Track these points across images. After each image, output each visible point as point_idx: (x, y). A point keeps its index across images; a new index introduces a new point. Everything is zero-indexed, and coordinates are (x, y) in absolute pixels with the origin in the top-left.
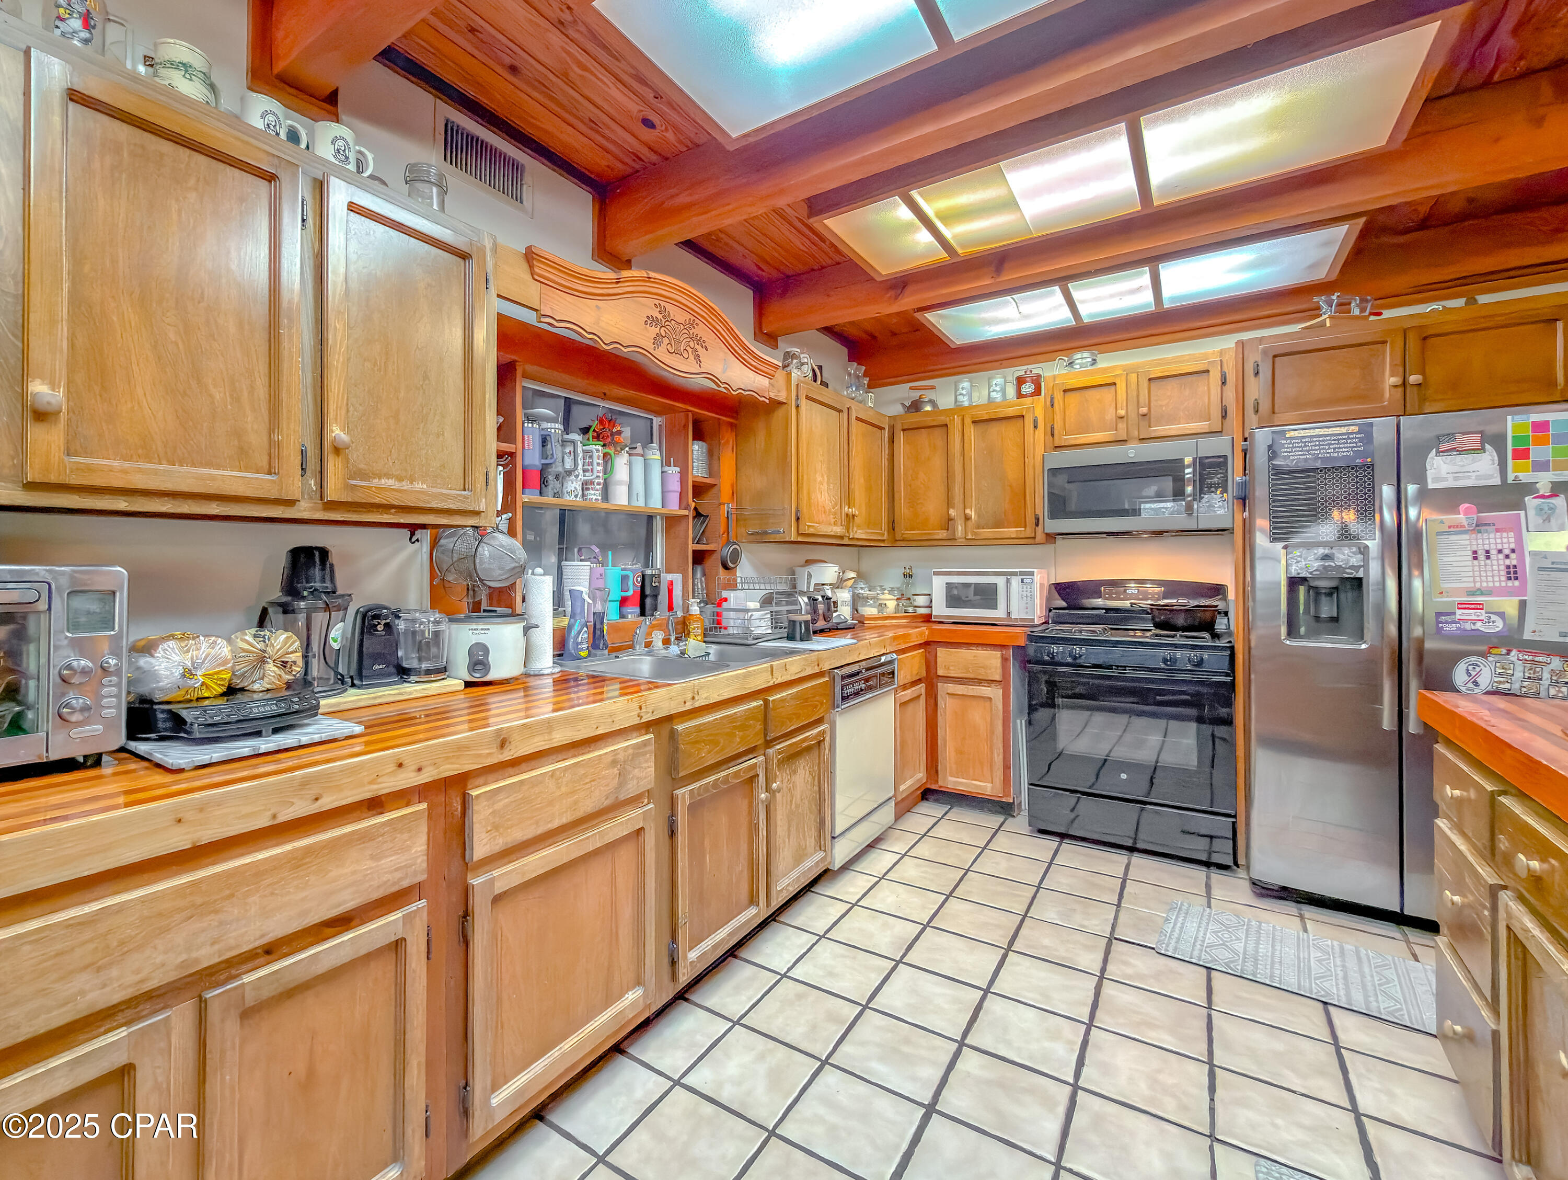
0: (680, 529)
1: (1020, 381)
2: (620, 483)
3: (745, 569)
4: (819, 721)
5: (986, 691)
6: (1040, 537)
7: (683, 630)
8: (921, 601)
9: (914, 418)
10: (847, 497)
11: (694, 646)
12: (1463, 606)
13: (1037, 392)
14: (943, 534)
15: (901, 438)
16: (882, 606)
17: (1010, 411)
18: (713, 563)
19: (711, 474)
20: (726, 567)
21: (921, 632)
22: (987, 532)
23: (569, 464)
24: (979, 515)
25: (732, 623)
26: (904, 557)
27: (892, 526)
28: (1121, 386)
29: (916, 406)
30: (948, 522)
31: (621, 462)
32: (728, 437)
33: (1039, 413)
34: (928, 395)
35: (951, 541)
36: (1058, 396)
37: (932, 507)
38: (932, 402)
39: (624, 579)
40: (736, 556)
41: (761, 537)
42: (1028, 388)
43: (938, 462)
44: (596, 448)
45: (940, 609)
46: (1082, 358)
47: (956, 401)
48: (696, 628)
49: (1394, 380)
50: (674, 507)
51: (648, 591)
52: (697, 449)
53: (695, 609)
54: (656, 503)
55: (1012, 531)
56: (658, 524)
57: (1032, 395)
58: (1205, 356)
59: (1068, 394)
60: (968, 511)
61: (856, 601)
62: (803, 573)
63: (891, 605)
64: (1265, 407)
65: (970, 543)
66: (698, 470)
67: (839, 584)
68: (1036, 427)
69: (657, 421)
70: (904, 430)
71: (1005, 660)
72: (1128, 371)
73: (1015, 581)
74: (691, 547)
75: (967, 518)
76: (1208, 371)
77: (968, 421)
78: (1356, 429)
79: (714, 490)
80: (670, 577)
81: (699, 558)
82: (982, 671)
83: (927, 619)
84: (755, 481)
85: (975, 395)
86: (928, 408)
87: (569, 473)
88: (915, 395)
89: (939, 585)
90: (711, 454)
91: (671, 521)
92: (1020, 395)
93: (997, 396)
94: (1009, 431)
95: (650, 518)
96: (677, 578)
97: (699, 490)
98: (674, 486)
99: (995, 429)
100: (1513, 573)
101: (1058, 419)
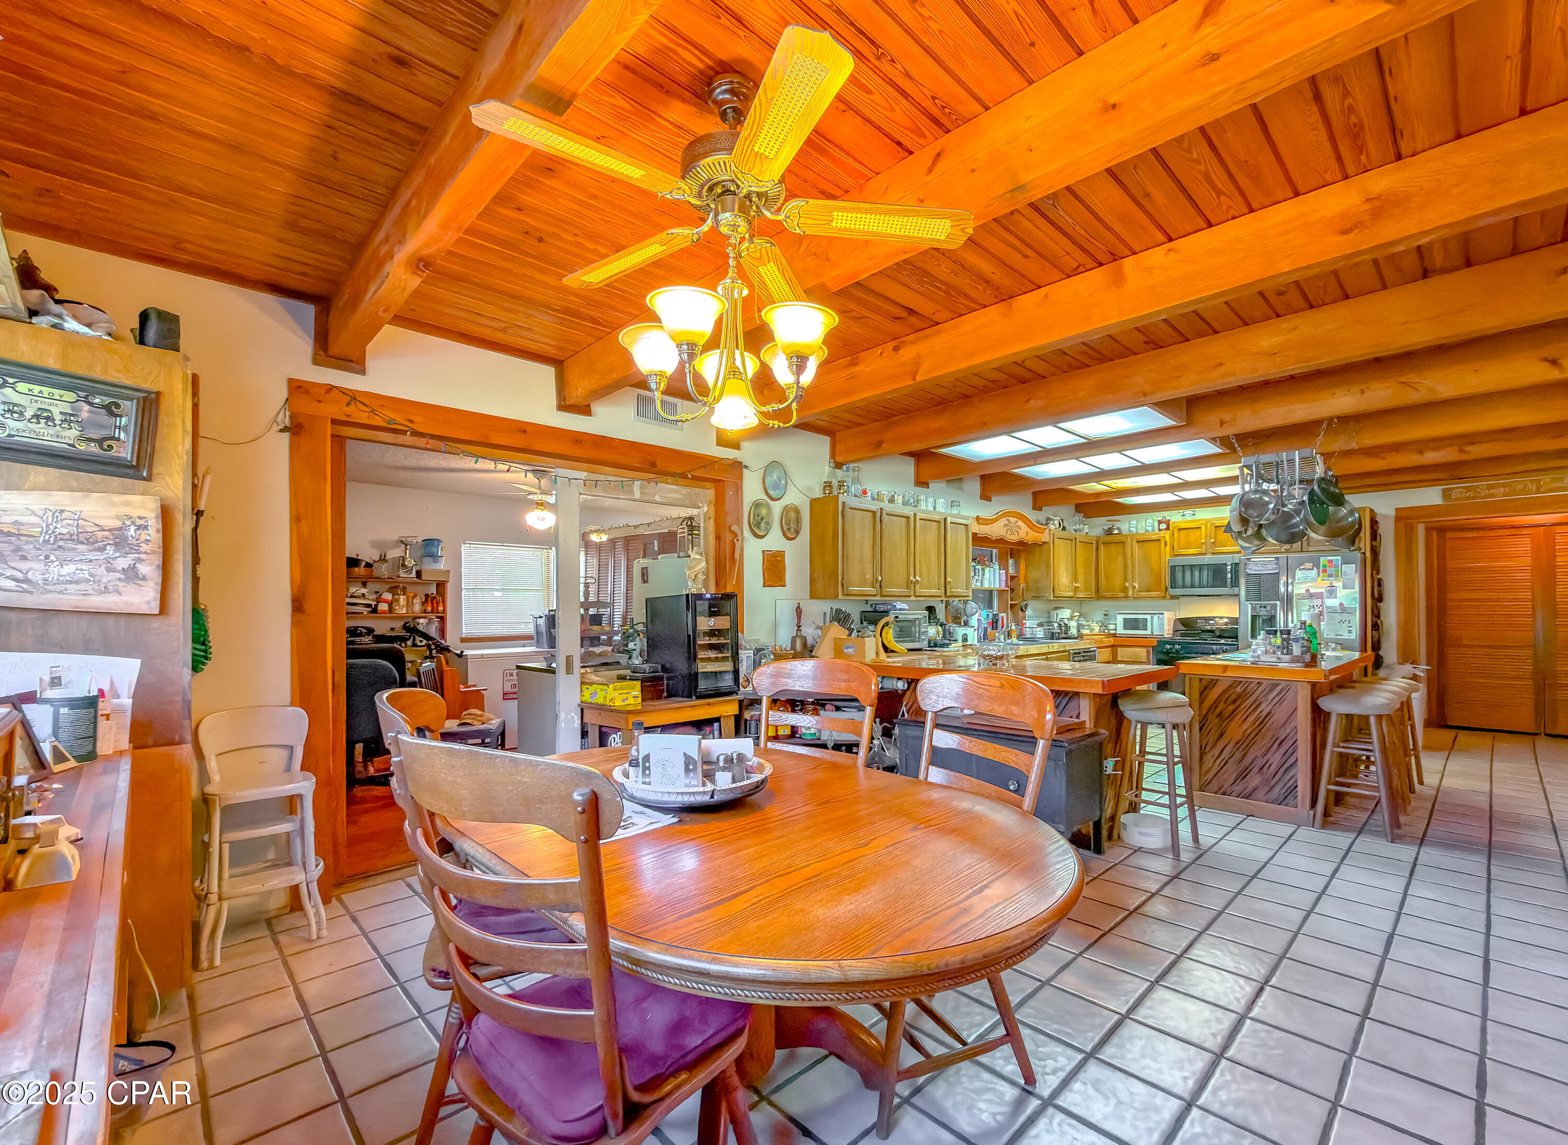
0: (1005, 595)
1: (1160, 522)
2: (986, 579)
3: (1029, 612)
6: (1168, 596)
7: (1009, 635)
8: (1112, 627)
9: (1109, 537)
10: (1075, 578)
11: (1015, 640)
13: (1168, 528)
14: (1122, 595)
15: (1102, 547)
16: (1092, 630)
17: (1154, 537)
18: (1018, 609)
19: (1016, 572)
20: (1022, 610)
21: (1112, 641)
22: (1143, 594)
24: (1140, 586)
26: (1104, 605)
27: (1097, 590)
28: (1203, 528)
29: (1109, 532)
30: (1125, 589)
31: (987, 570)
32: (1023, 555)
33: (1167, 539)
34: (1118, 525)
35: (1127, 597)
36: (1176, 532)
37: (1118, 581)
38: (1118, 528)
39: (988, 615)
40: (1026, 606)
41: (1036, 598)
42: (1164, 526)
43: (1120, 559)
44: (980, 567)
45: (1121, 630)
46: (1188, 512)
47: (1129, 530)
48: (1014, 635)
50: (1003, 587)
51: (995, 620)
52: (1011, 563)
53: (1014, 627)
54: (997, 586)
55: (1155, 594)
56: (995, 594)
57: (1165, 529)
59: (1181, 531)
60: (1134, 584)
61: (1079, 627)
62: (1054, 613)
63: (1097, 629)
65: (1135, 599)
66: (1011, 571)
67: (1071, 619)
68: (1166, 546)
69: (994, 551)
70: (1103, 544)
71: (1148, 652)
72: (1208, 521)
73: (1156, 617)
74: (1010, 602)
75: (1134, 587)
77: (1134, 541)
78: (1273, 559)
79: (1017, 578)
80: (1001, 615)
81: (1012, 607)
82: (1139, 658)
83: (1114, 635)
84: (1034, 574)
85: (1139, 526)
86: (1116, 532)
88: (1110, 524)
89: (1120, 619)
90: (1017, 564)
91: (1001, 592)
92: (1160, 530)
93: (1150, 528)
94: (1153, 548)
95: (992, 592)
96: (1004, 615)
97: (1012, 578)
98: (1004, 578)
99: (1147, 545)
100: (1321, 613)
101: (1175, 542)
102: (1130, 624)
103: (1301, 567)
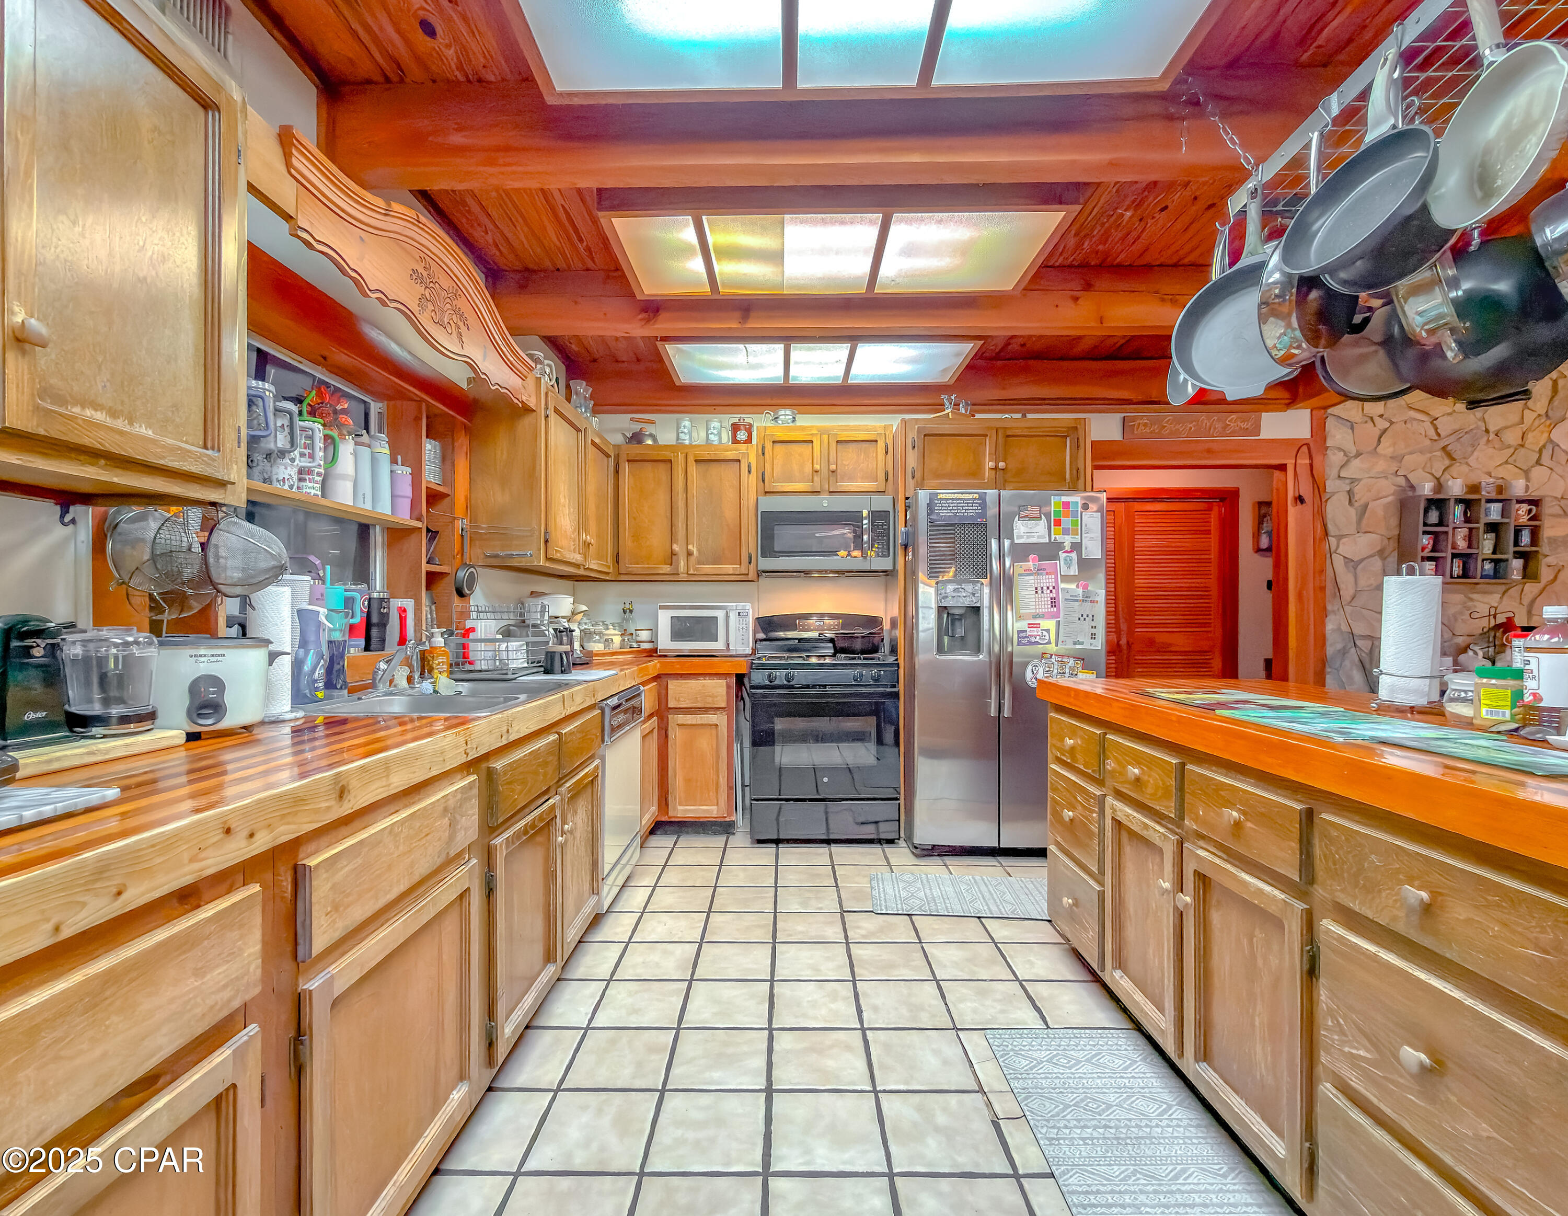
0: (410, 544)
1: (735, 428)
2: (344, 477)
3: (477, 599)
4: (592, 758)
5: (712, 718)
6: (752, 575)
7: (425, 666)
8: (644, 635)
9: (635, 450)
10: (586, 522)
11: (444, 684)
12: (1032, 626)
13: (749, 440)
14: (666, 569)
15: (626, 468)
16: (608, 642)
17: (730, 455)
18: (446, 587)
19: (444, 483)
20: (460, 593)
21: (654, 666)
22: (708, 568)
23: (282, 441)
24: (699, 550)
25: (481, 655)
27: (617, 558)
28: (816, 444)
29: (637, 438)
30: (671, 557)
31: (346, 448)
32: (462, 441)
33: (753, 460)
34: (649, 429)
35: (673, 575)
36: (769, 446)
37: (656, 539)
38: (652, 436)
39: (349, 602)
40: (472, 580)
41: (497, 561)
42: (742, 435)
43: (662, 497)
44: (317, 427)
45: (665, 642)
46: (785, 414)
47: (678, 438)
48: (440, 663)
49: (992, 464)
50: (404, 517)
51: (375, 619)
52: (430, 448)
53: (439, 641)
54: (385, 508)
55: (729, 568)
56: (378, 537)
57: (746, 442)
58: (874, 429)
59: (778, 446)
60: (690, 547)
62: (534, 605)
63: (617, 640)
64: (918, 475)
65: (692, 580)
66: (431, 475)
68: (749, 472)
69: (376, 406)
70: (628, 461)
71: (728, 689)
72: (822, 431)
73: (732, 615)
74: (425, 567)
75: (689, 554)
76: (876, 441)
77: (691, 459)
78: (976, 496)
79: (447, 500)
80: (397, 603)
81: (432, 578)
82: (710, 700)
83: (652, 653)
84: (494, 495)
85: (694, 435)
86: (649, 442)
87: (282, 453)
88: (636, 427)
89: (664, 620)
90: (446, 459)
92: (735, 441)
93: (714, 439)
94: (726, 474)
95: (364, 530)
96: (409, 604)
97: (434, 497)
98: (406, 490)
99: (714, 469)
100: (1054, 602)
101: (768, 466)
102: (681, 629)
103: (1022, 514)
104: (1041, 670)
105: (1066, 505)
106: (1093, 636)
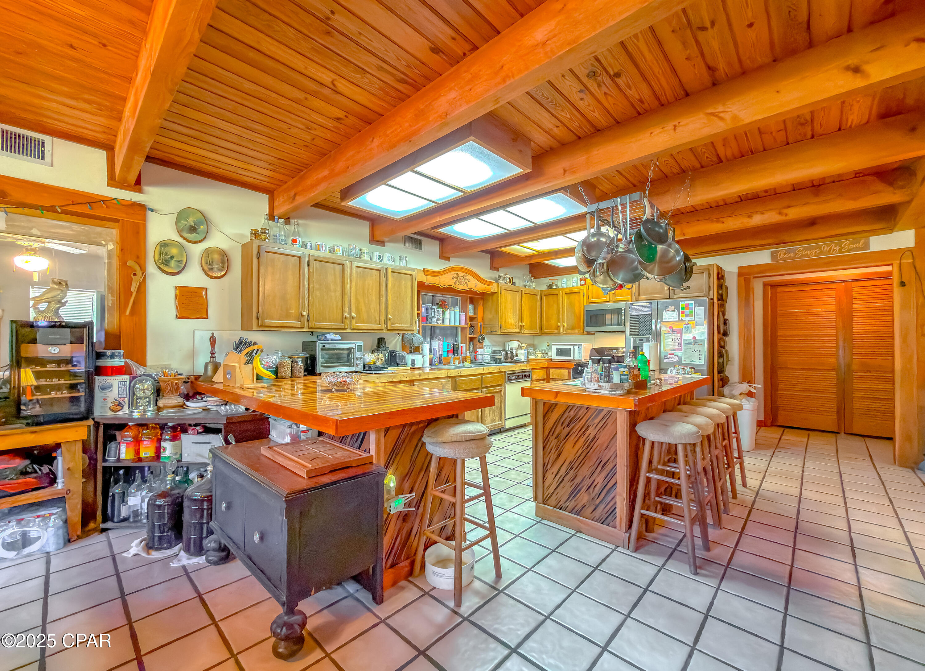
0: (466, 331)
1: (581, 280)
2: (447, 318)
3: (486, 342)
4: (501, 385)
6: (585, 333)
8: (549, 353)
9: (550, 292)
10: (521, 319)
12: (670, 354)
13: (585, 284)
14: (556, 331)
15: (544, 297)
16: (536, 356)
17: (576, 290)
18: (476, 341)
19: (475, 314)
20: (480, 342)
21: (548, 364)
22: (570, 331)
23: (433, 315)
24: (567, 325)
25: (479, 359)
26: (547, 339)
27: (541, 329)
29: (550, 287)
30: (558, 328)
31: (447, 313)
32: (481, 302)
33: (585, 291)
34: (556, 282)
35: (559, 333)
36: (591, 286)
37: (553, 322)
38: (556, 285)
39: (448, 345)
40: (483, 339)
41: (491, 333)
42: (583, 283)
43: (555, 306)
44: (440, 310)
45: (554, 356)
48: (468, 360)
49: (666, 288)
50: (463, 324)
51: (455, 349)
52: (470, 307)
53: (468, 354)
54: (457, 324)
55: (576, 330)
56: (459, 330)
60: (564, 324)
61: (528, 354)
62: (507, 344)
63: (540, 355)
64: (637, 295)
65: (566, 334)
66: (471, 313)
67: (520, 348)
68: (584, 296)
69: (459, 298)
70: (545, 295)
71: (569, 373)
73: (576, 347)
74: (468, 336)
75: (564, 326)
77: (564, 292)
78: (648, 304)
79: (476, 319)
80: (462, 345)
81: (471, 339)
82: (563, 376)
83: (551, 360)
84: (489, 316)
85: (568, 283)
86: (554, 287)
87: (433, 317)
88: (551, 282)
89: (554, 348)
90: (475, 309)
91: (463, 329)
92: (581, 285)
93: (575, 285)
94: (576, 296)
95: (457, 328)
96: (464, 345)
97: (472, 319)
98: (463, 318)
99: (572, 296)
100: (680, 345)
101: (590, 293)
102: (560, 352)
103: (667, 310)
104: (674, 372)
105: (687, 305)
106: (700, 359)
